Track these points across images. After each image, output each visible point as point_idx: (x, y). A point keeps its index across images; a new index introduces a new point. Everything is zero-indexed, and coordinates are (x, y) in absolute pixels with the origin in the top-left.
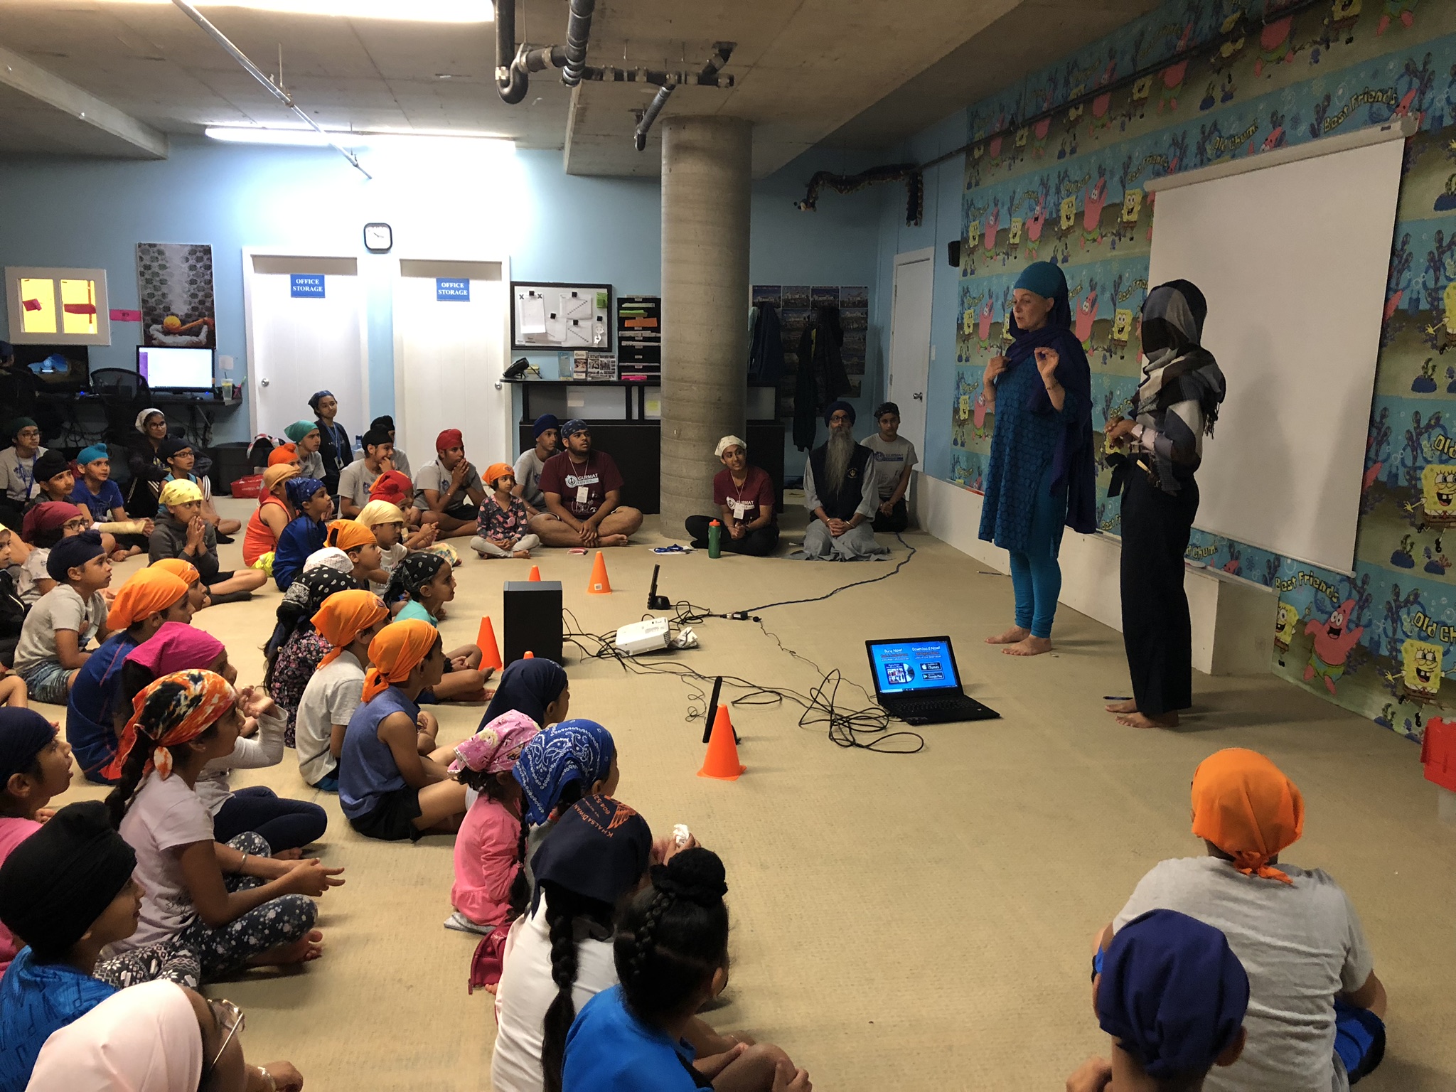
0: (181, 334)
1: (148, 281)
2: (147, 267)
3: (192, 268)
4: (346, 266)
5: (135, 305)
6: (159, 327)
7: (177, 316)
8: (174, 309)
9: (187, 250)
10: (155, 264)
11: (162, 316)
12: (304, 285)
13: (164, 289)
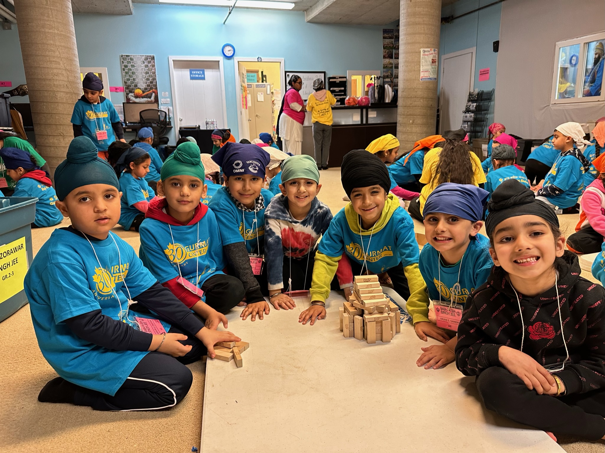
0: (142, 98)
1: (127, 73)
2: (126, 66)
3: (146, 66)
4: (214, 65)
5: (120, 84)
6: (133, 94)
7: (140, 89)
8: (139, 86)
9: (143, 58)
10: (129, 65)
11: (134, 89)
12: (196, 74)
13: (134, 77)
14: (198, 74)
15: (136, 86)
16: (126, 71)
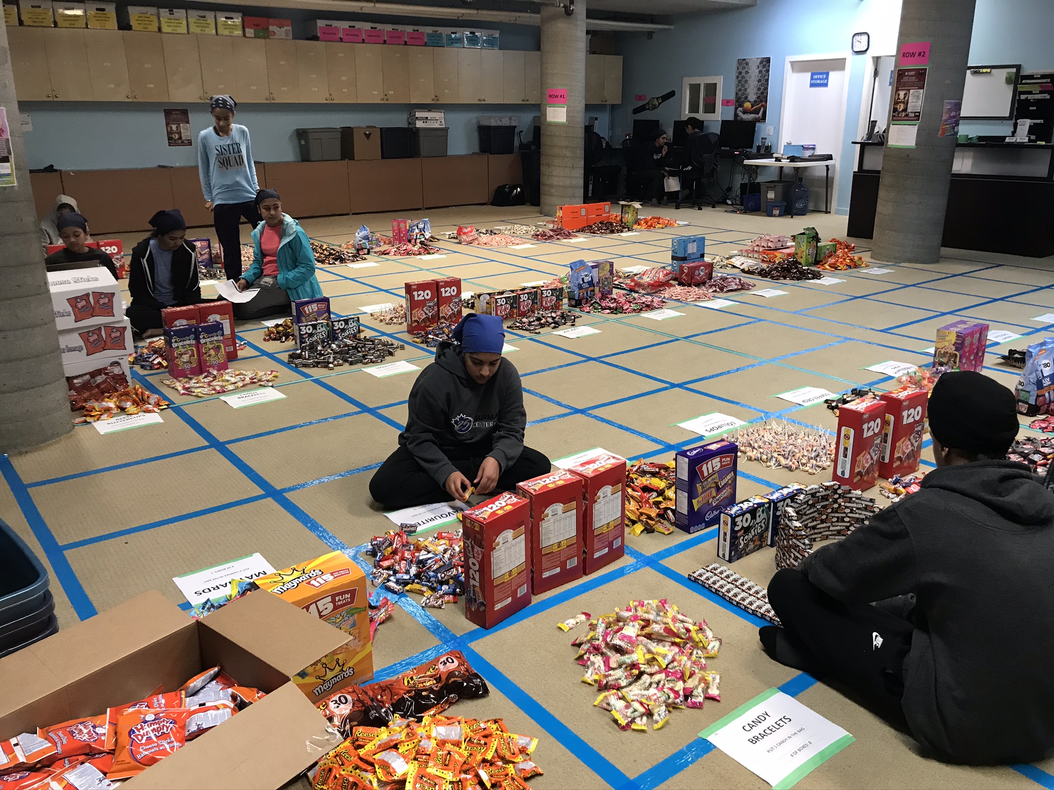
1: (740, 82)
2: (740, 73)
3: (760, 72)
4: (839, 64)
5: (732, 97)
7: (750, 102)
9: (759, 60)
10: (744, 71)
11: (743, 102)
12: (817, 79)
13: (746, 87)
14: (820, 79)
16: (740, 79)
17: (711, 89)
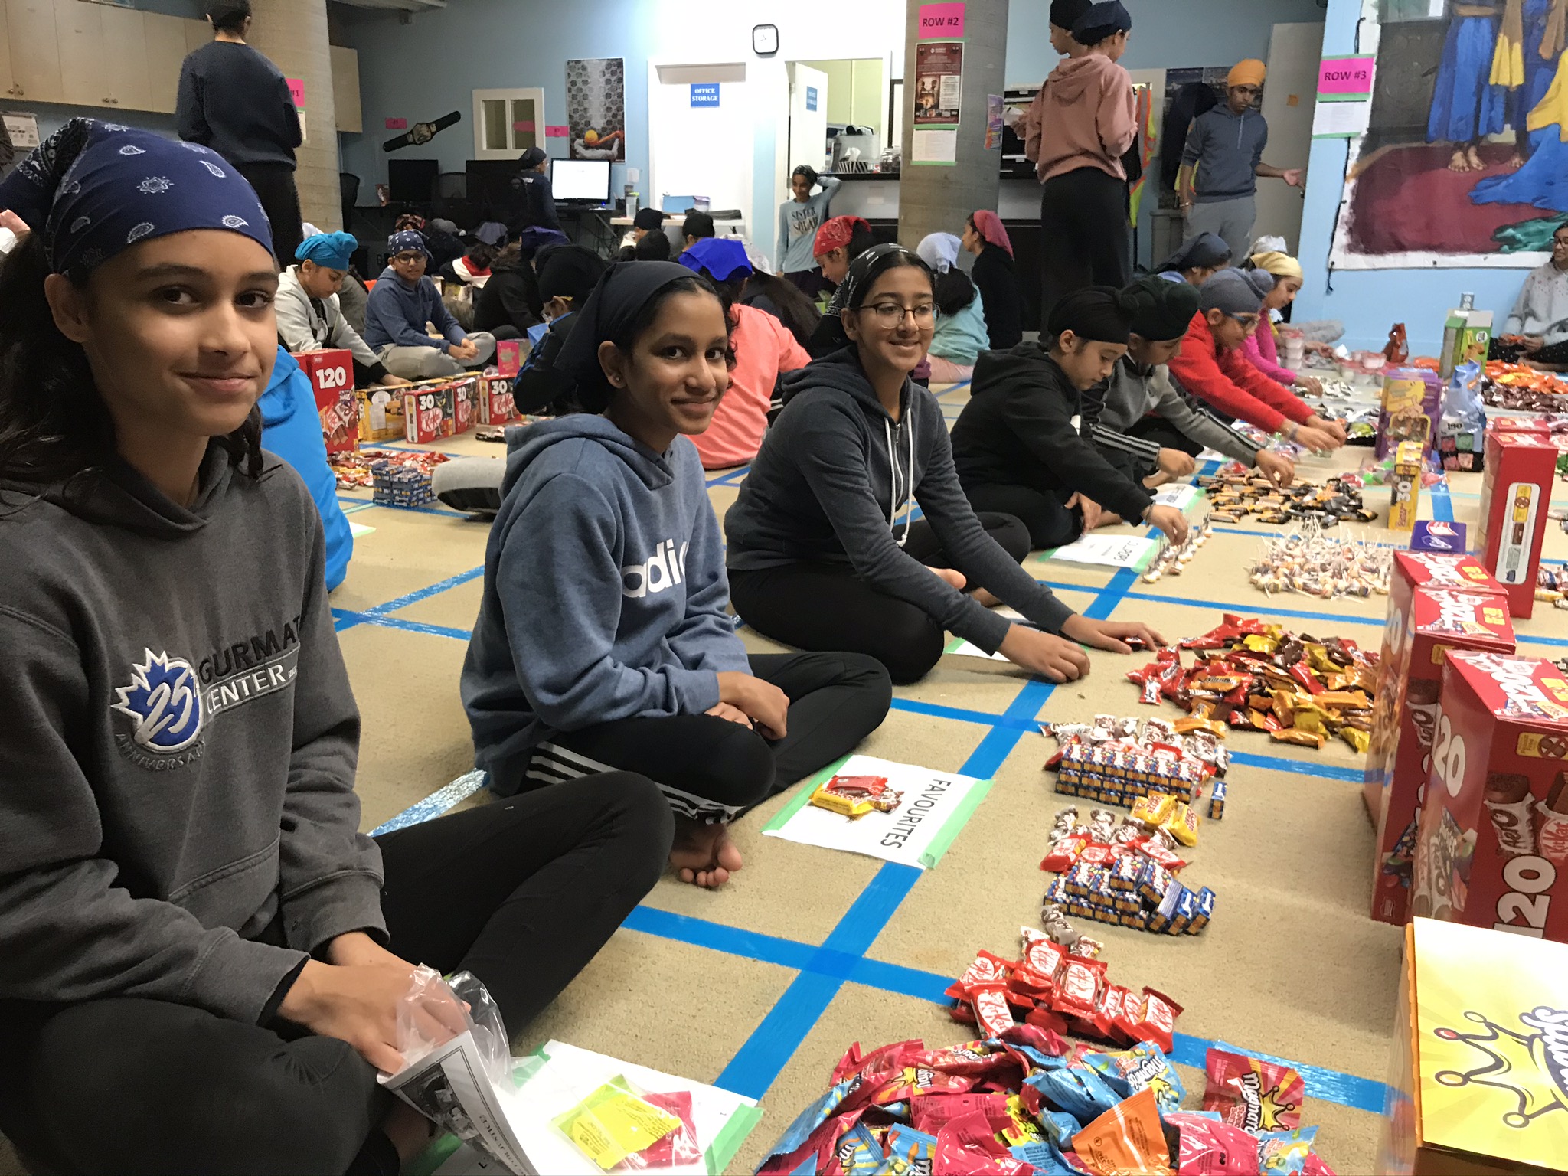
0: (598, 147)
1: (574, 97)
2: (573, 83)
3: (608, 82)
4: (735, 72)
5: (564, 122)
6: (579, 141)
7: (594, 129)
8: (594, 123)
9: (604, 63)
10: (580, 80)
11: (584, 131)
12: (699, 95)
13: (586, 105)
14: (706, 95)
15: (588, 124)
16: (574, 92)
17: (526, 109)
